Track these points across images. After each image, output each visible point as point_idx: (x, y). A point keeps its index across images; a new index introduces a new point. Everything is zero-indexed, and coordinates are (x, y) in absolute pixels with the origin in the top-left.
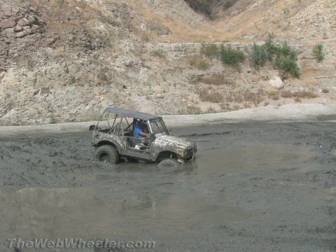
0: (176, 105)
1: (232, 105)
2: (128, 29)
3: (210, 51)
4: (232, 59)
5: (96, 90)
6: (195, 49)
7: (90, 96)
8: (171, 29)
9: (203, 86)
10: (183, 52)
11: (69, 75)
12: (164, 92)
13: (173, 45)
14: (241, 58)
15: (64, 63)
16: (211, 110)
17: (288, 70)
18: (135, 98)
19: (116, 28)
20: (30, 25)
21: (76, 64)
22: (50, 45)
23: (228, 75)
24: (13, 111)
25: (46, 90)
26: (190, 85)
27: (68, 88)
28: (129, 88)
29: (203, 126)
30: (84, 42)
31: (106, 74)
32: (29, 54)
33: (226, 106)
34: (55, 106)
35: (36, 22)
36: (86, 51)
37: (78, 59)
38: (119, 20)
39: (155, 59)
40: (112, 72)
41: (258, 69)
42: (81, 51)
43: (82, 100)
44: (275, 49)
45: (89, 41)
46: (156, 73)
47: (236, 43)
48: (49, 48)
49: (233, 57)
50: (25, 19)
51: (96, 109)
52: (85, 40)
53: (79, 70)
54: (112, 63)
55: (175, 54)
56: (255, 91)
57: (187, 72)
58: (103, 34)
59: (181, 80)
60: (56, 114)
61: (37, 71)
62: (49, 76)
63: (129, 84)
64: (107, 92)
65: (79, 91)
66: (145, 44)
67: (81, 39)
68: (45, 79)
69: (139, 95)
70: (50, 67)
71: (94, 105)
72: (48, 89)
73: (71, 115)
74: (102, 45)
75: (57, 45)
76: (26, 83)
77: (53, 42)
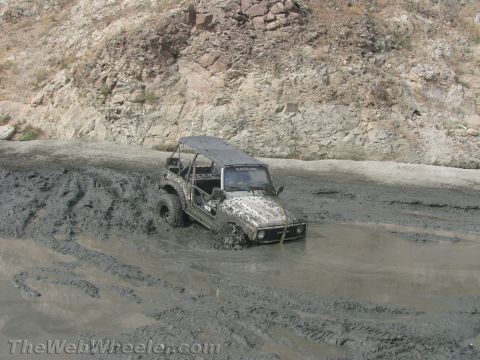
2: (449, 23)
5: (365, 113)
7: (353, 121)
11: (329, 87)
15: (324, 70)
18: (429, 133)
19: (430, 21)
20: (286, 13)
21: (342, 72)
22: (310, 41)
24: (245, 132)
25: (293, 107)
27: (324, 107)
28: (424, 114)
30: (362, 40)
31: (389, 90)
32: (278, 53)
34: (302, 131)
35: (296, 8)
36: (363, 53)
37: (347, 65)
38: (437, 7)
40: (400, 89)
42: (355, 52)
43: (340, 127)
45: (371, 39)
48: (308, 47)
50: (279, 4)
51: (358, 143)
52: (366, 38)
53: (345, 80)
54: (403, 75)
58: (402, 29)
60: (301, 143)
61: (284, 78)
62: (299, 87)
63: (425, 109)
64: (381, 118)
65: (338, 112)
66: (472, 48)
67: (359, 35)
68: (294, 91)
69: (437, 127)
70: (303, 74)
71: (356, 135)
72: (297, 105)
73: (321, 146)
74: (396, 46)
75: (319, 43)
76: (268, 95)
77: (316, 38)
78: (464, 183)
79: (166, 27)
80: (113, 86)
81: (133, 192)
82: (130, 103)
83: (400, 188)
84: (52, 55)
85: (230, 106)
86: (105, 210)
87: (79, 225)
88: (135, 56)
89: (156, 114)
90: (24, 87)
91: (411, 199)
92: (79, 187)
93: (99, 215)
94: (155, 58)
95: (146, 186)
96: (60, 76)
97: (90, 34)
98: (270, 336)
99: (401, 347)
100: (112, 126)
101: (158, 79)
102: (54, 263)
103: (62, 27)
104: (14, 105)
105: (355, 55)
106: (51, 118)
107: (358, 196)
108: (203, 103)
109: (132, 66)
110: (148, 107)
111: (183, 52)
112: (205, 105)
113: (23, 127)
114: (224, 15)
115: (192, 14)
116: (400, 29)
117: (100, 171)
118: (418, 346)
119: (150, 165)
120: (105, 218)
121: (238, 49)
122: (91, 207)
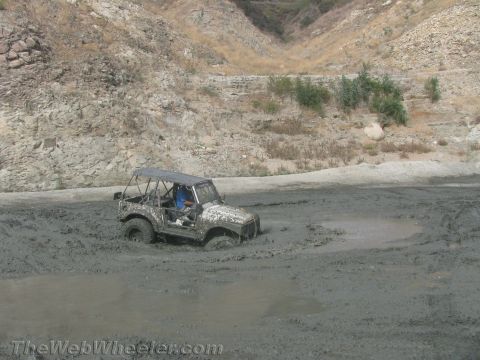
0: (233, 162)
1: (312, 163)
2: (166, 57)
3: (282, 88)
4: (311, 98)
5: (122, 142)
6: (260, 85)
7: (112, 150)
8: (227, 57)
9: (271, 136)
10: (243, 89)
11: (83, 121)
12: (217, 145)
13: (229, 80)
14: (325, 97)
15: (76, 105)
16: (282, 171)
17: (391, 114)
18: (177, 154)
19: (150, 55)
20: (29, 51)
21: (93, 105)
22: (57, 78)
23: (307, 121)
24: (4, 171)
25: (51, 142)
26: (254, 135)
27: (82, 139)
28: (167, 139)
29: (271, 193)
30: (104, 75)
31: (136, 119)
32: (27, 91)
33: (304, 165)
34: (64, 164)
35: (37, 46)
36: (107, 87)
37: (96, 98)
38: (153, 43)
39: (204, 99)
40: (144, 117)
41: (349, 113)
42: (100, 87)
43: (102, 157)
44: (372, 84)
45: (112, 74)
46: (205, 119)
47: (318, 76)
48: (55, 83)
49: (314, 96)
50: (22, 42)
51: (121, 169)
52: (106, 72)
53: (97, 114)
54: (143, 105)
55: (232, 91)
56: (344, 143)
57: (249, 117)
58: (131, 63)
59: (241, 128)
61: (37, 115)
62: (55, 122)
63: (167, 134)
64: (136, 145)
65: (97, 143)
66: (190, 78)
67: (100, 71)
68: (50, 127)
69: (181, 149)
70: (56, 110)
71: (118, 163)
72: (54, 140)
73: (86, 177)
74: (130, 79)
75: (66, 79)
76: (23, 132)
77: (62, 75)
105: (101, 89)
116: (129, 64)
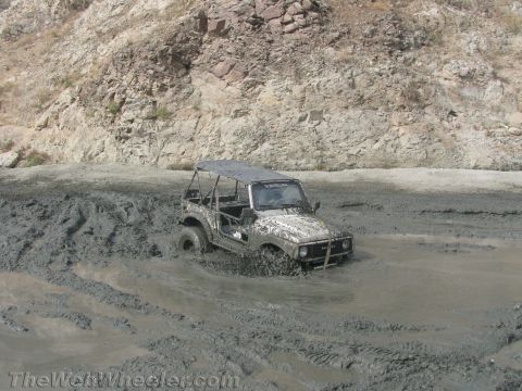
2: (484, 14)
5: (395, 118)
7: (382, 127)
11: (355, 91)
15: (349, 72)
18: (467, 135)
20: (305, 13)
21: (368, 74)
22: (332, 43)
24: (266, 145)
25: (317, 115)
27: (351, 112)
28: (461, 115)
30: (389, 38)
31: (420, 90)
32: (298, 57)
34: (328, 140)
35: (315, 7)
36: (390, 52)
37: (374, 65)
40: (433, 89)
42: (382, 51)
43: (369, 134)
45: (400, 37)
46: (518, 91)
48: (330, 49)
50: (296, 4)
51: (389, 149)
52: (393, 35)
53: (372, 82)
54: (435, 73)
58: (432, 23)
61: (305, 84)
62: (323, 92)
63: (461, 109)
64: (414, 122)
65: (366, 118)
66: (510, 39)
67: (385, 33)
68: (318, 98)
69: (475, 128)
70: (325, 79)
71: (387, 142)
72: (321, 113)
73: (349, 156)
74: (426, 42)
75: (342, 44)
76: (289, 103)
77: (338, 39)
78: (502, 187)
79: (176, 36)
80: (122, 103)
81: (138, 215)
82: (140, 121)
83: (431, 196)
84: (55, 73)
85: (249, 117)
86: (105, 236)
87: (78, 254)
88: (144, 69)
89: (170, 130)
90: (26, 110)
91: (444, 207)
92: (81, 213)
93: (100, 242)
94: (165, 70)
95: (153, 208)
96: (65, 95)
97: (95, 48)
98: (270, 362)
99: (412, 368)
100: (124, 146)
101: (170, 93)
102: (46, 295)
103: (65, 43)
104: (17, 129)
105: (381, 54)
106: (57, 141)
107: (385, 206)
108: (220, 116)
109: (142, 81)
110: (160, 123)
111: (195, 62)
112: (222, 118)
113: (27, 153)
114: (237, 19)
115: (203, 20)
116: (430, 24)
117: (104, 195)
118: (432, 366)
119: (159, 186)
120: (106, 245)
121: (254, 56)
122: (91, 233)
